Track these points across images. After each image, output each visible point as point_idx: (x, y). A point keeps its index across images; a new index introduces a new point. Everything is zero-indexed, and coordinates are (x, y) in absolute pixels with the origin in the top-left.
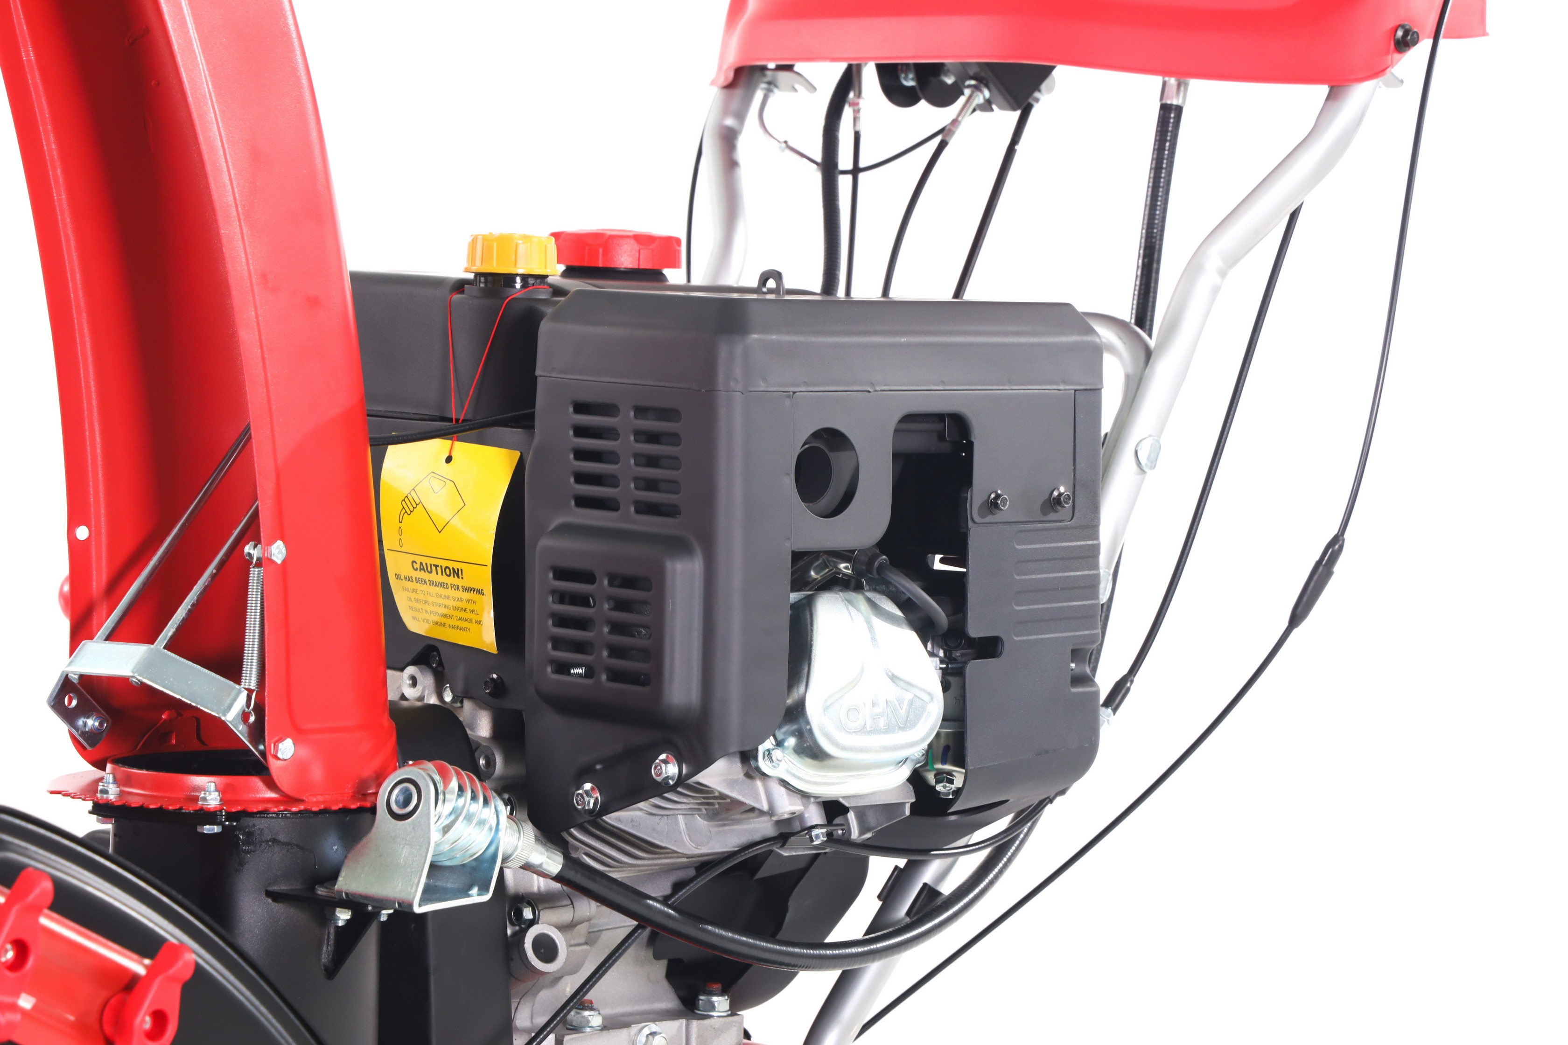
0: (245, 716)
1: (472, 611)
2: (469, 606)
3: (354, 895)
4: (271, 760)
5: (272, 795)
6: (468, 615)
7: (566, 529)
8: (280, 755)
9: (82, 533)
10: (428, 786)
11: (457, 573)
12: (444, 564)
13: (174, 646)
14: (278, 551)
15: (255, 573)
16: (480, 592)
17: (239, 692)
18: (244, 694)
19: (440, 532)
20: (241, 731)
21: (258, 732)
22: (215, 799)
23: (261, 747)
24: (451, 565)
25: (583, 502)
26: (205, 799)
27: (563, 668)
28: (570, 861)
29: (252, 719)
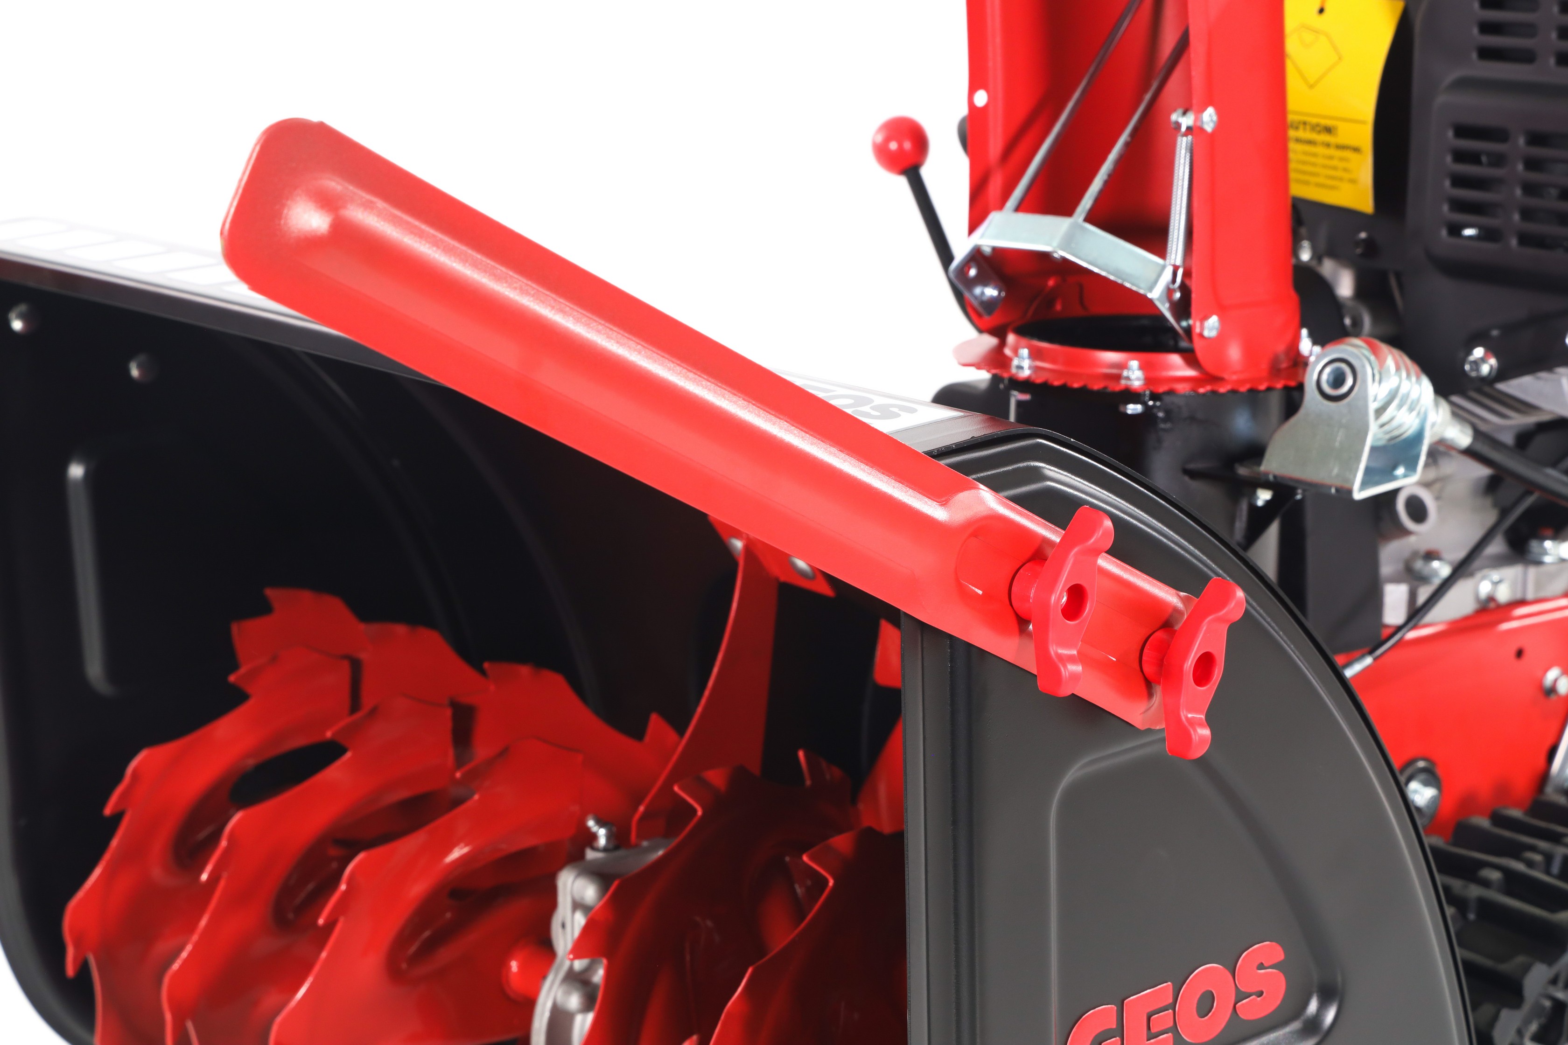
0: (1169, 292)
1: (1346, 170)
2: (1341, 165)
3: (1283, 478)
4: (1196, 339)
5: (1190, 373)
6: (1339, 174)
7: (1463, 84)
8: (1206, 333)
9: (981, 98)
10: (1364, 366)
11: (1328, 130)
12: (1314, 120)
13: (1092, 218)
14: (1209, 118)
15: (1183, 144)
16: (1356, 150)
17: (1164, 267)
18: (1169, 271)
19: (1311, 86)
20: (1165, 309)
21: (1183, 308)
22: (1138, 379)
23: (1184, 324)
24: (1324, 122)
25: (1486, 54)
26: (1128, 378)
27: (1455, 230)
28: (1478, 434)
29: (1178, 295)
